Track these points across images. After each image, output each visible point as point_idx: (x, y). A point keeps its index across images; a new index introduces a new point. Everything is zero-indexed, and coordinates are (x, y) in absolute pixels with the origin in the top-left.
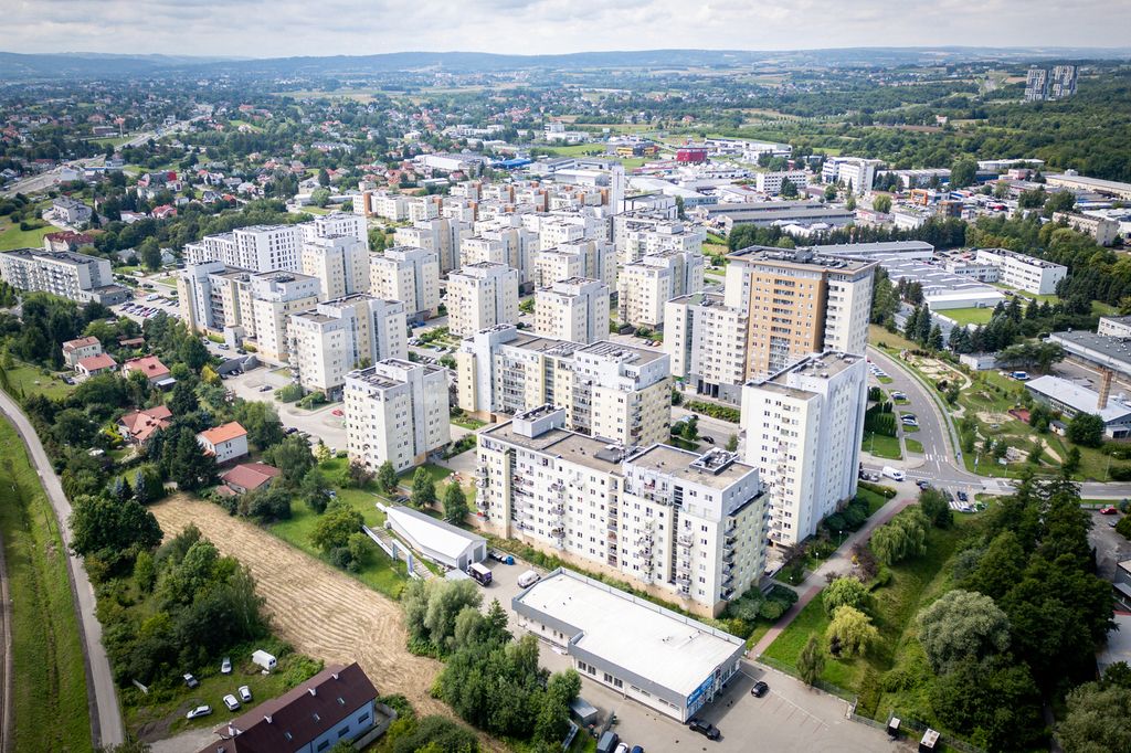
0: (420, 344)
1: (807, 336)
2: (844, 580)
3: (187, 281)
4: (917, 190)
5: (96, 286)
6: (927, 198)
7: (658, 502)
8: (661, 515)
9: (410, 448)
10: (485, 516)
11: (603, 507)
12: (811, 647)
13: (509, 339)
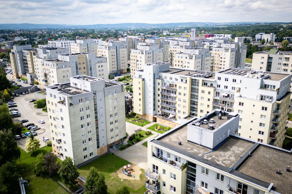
3: (13, 53)
9: (94, 142)
13: (166, 70)
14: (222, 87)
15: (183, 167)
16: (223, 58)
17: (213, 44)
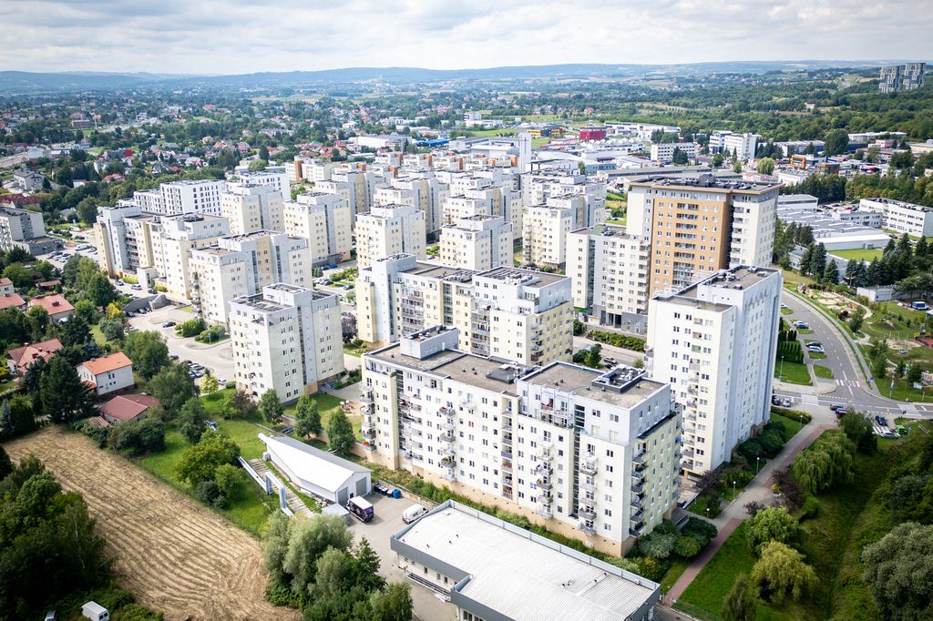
0: (329, 283)
1: (712, 261)
2: (771, 510)
3: (103, 225)
4: (796, 156)
5: (28, 237)
6: (806, 162)
7: (557, 425)
8: (561, 439)
9: (299, 376)
10: (372, 445)
11: (496, 432)
12: (739, 591)
13: (408, 268)
14: (482, 296)
15: (393, 375)
16: (548, 230)
17: (551, 188)
